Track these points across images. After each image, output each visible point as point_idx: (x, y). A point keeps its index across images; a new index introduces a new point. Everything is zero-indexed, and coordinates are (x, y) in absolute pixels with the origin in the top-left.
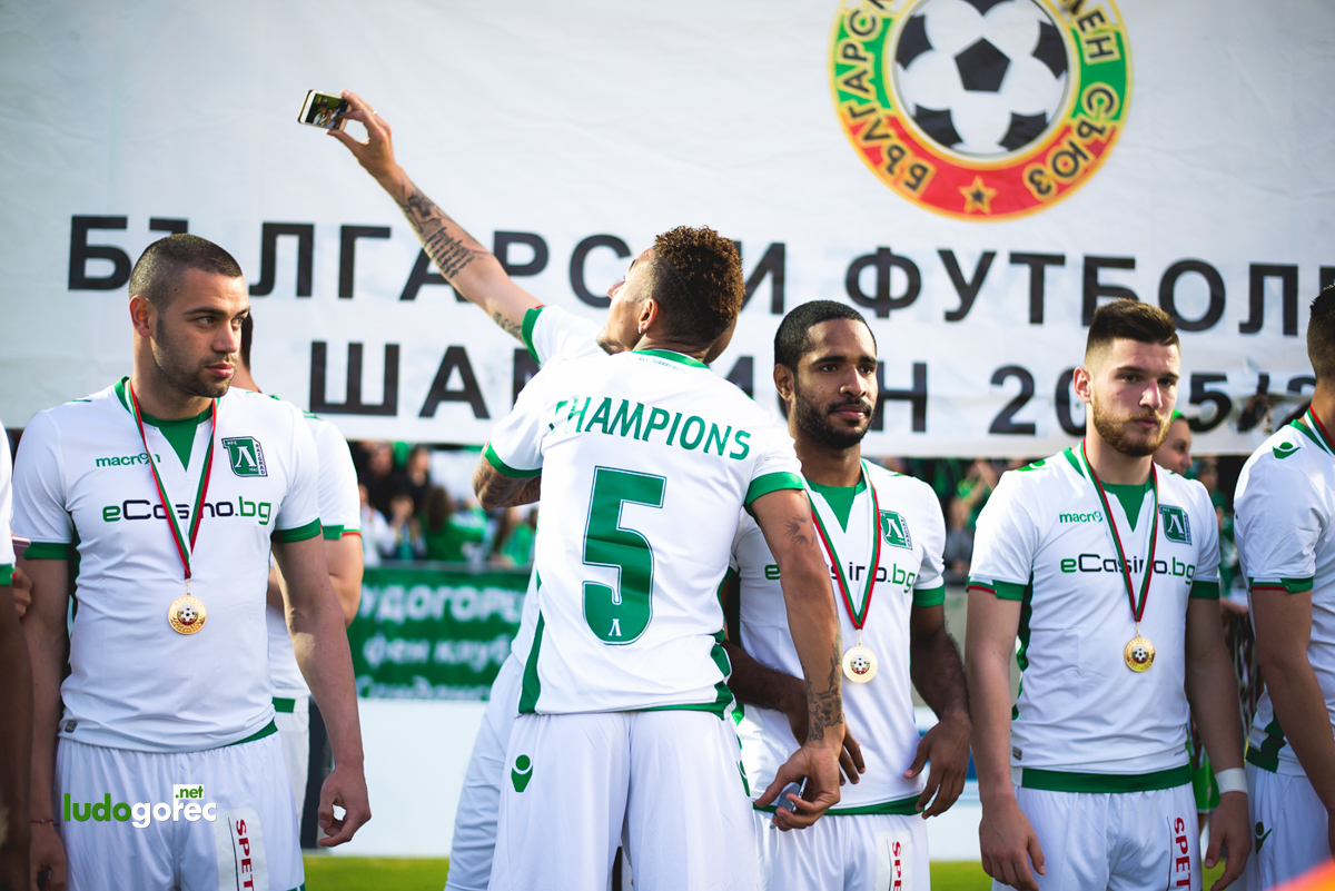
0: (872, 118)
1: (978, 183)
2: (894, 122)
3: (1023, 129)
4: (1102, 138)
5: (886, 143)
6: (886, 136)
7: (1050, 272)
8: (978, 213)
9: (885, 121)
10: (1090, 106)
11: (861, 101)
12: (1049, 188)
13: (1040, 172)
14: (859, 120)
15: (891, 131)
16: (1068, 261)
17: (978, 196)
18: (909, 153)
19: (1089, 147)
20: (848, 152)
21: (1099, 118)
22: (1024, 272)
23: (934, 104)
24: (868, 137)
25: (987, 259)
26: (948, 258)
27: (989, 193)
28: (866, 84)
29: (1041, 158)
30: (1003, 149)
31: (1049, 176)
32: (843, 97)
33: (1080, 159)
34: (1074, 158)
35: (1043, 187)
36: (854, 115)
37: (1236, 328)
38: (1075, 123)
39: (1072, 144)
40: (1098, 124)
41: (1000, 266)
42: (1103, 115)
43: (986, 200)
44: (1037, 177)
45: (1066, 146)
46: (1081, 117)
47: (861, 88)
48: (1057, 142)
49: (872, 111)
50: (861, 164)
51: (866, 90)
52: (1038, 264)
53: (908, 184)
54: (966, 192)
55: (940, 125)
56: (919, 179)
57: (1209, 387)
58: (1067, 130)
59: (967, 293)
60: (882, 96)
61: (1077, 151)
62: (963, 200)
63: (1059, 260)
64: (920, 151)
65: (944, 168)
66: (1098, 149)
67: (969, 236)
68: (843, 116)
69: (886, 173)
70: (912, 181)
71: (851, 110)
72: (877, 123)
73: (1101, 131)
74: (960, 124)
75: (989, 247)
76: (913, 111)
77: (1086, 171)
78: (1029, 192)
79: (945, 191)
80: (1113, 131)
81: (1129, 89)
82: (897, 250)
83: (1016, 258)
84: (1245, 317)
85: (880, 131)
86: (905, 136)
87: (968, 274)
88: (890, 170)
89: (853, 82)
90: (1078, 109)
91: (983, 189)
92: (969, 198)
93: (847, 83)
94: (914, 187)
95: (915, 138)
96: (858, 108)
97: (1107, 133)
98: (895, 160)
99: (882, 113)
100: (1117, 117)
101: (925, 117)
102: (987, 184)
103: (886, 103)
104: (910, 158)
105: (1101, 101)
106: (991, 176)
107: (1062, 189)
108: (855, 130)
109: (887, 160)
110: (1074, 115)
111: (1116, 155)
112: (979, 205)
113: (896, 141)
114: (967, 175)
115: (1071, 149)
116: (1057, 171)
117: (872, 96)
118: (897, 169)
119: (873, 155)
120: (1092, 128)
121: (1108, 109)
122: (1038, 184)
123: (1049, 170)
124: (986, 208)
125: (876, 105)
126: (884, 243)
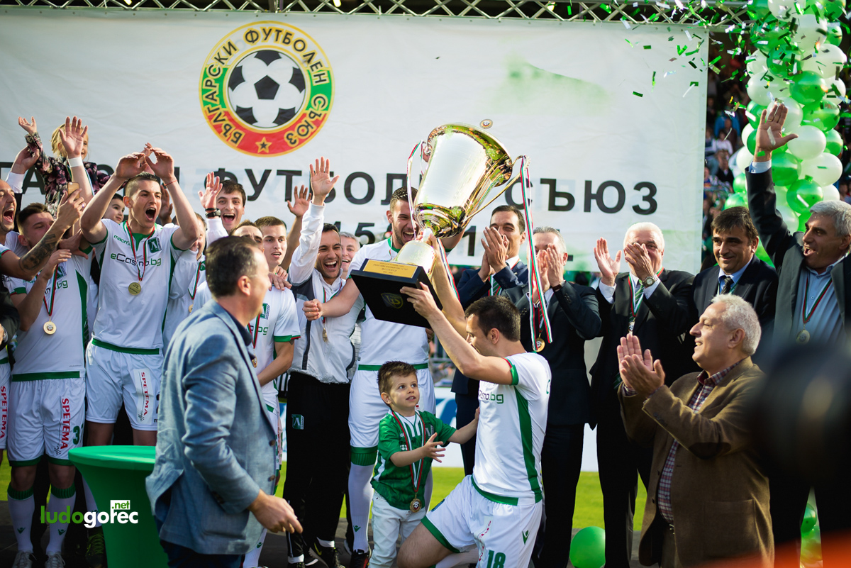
0: (218, 112)
1: (264, 139)
2: (227, 114)
3: (284, 116)
4: (320, 118)
5: (224, 123)
6: (224, 120)
7: (294, 178)
8: (263, 153)
9: (223, 114)
10: (315, 105)
11: (213, 105)
12: (295, 141)
13: (292, 134)
14: (212, 113)
15: (226, 118)
16: (303, 173)
17: (264, 146)
18: (234, 128)
19: (314, 122)
20: (207, 127)
21: (318, 109)
22: (283, 178)
23: (245, 105)
24: (215, 121)
25: (267, 173)
26: (250, 173)
27: (269, 144)
28: (215, 98)
29: (292, 128)
30: (276, 125)
31: (295, 136)
32: (205, 103)
33: (309, 127)
34: (307, 127)
35: (293, 141)
36: (210, 112)
37: (380, 202)
38: (308, 112)
39: (306, 121)
40: (319, 113)
41: (273, 175)
42: (320, 109)
43: (267, 147)
44: (290, 137)
45: (303, 122)
46: (311, 109)
47: (212, 99)
48: (299, 121)
49: (218, 109)
50: (212, 132)
51: (216, 100)
52: (289, 175)
53: (232, 140)
54: (258, 144)
55: (247, 115)
56: (238, 139)
57: (364, 229)
58: (304, 115)
59: (258, 188)
60: (222, 102)
61: (309, 125)
62: (257, 147)
63: (299, 173)
64: (238, 126)
65: (249, 133)
66: (318, 123)
67: (259, 163)
68: (205, 111)
69: (224, 136)
70: (235, 140)
71: (208, 108)
72: (220, 114)
73: (320, 115)
74: (256, 114)
75: (268, 168)
76: (235, 109)
77: (312, 133)
78: (286, 143)
79: (249, 144)
80: (325, 115)
81: (332, 97)
82: (226, 170)
83: (280, 173)
84: (384, 198)
85: (220, 118)
86: (231, 120)
87: (258, 180)
88: (225, 134)
89: (210, 96)
90: (309, 106)
91: (266, 143)
92: (260, 147)
93: (207, 97)
94: (236, 142)
95: (237, 121)
96: (211, 109)
97: (322, 116)
98: (227, 131)
99: (222, 110)
100: (327, 109)
101: (240, 111)
102: (268, 140)
103: (224, 106)
104: (233, 130)
105: (320, 102)
106: (270, 136)
107: (301, 142)
108: (210, 118)
109: (224, 131)
110: (307, 109)
111: (325, 126)
112: (263, 149)
113: (228, 122)
114: (259, 136)
115: (306, 124)
116: (300, 134)
117: (218, 102)
118: (228, 134)
119: (218, 128)
120: (316, 114)
121: (323, 106)
122: (291, 139)
123: (295, 133)
124: (267, 151)
125: (220, 106)
126: (222, 167)
